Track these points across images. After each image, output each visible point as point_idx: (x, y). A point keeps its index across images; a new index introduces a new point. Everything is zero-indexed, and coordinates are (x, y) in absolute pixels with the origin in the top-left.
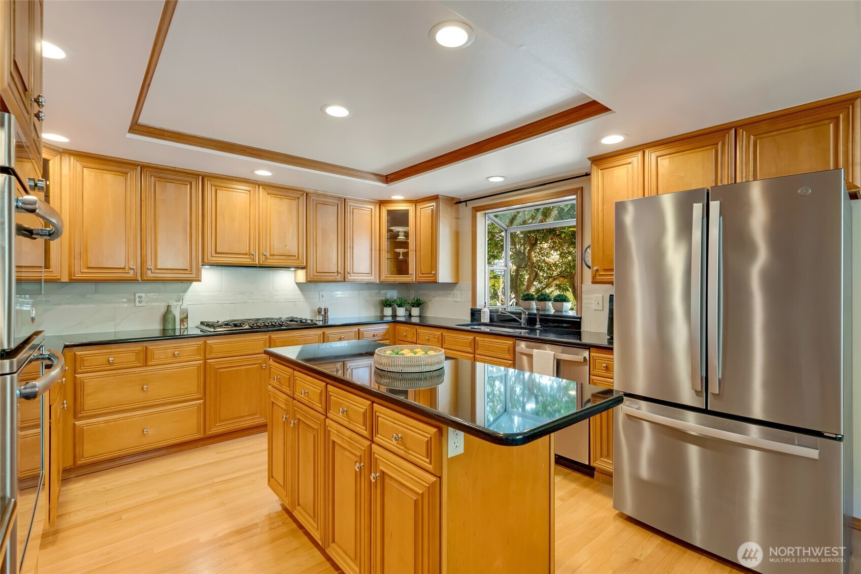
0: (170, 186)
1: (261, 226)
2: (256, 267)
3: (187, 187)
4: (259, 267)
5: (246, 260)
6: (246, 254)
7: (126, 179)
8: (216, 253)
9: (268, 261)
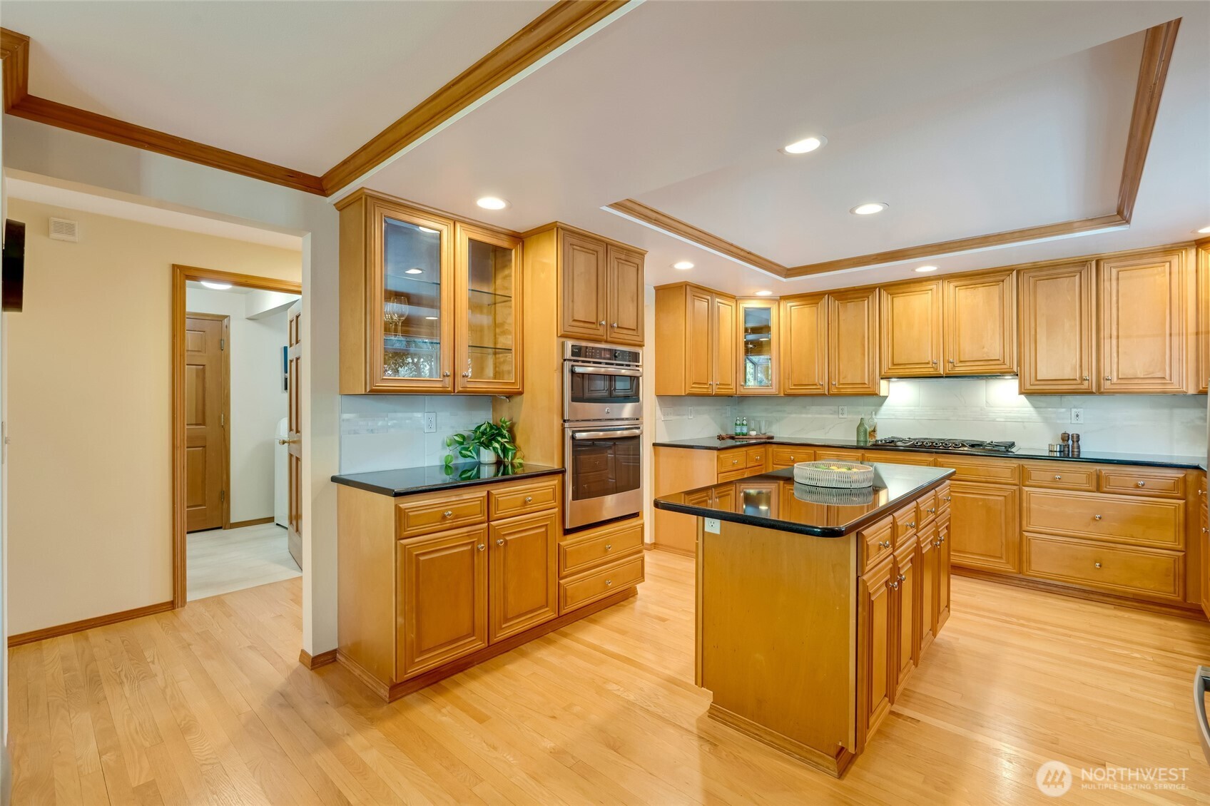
0: (851, 306)
1: (946, 329)
2: (942, 377)
3: (864, 304)
4: (946, 377)
5: (931, 371)
6: (928, 363)
7: (817, 308)
8: (894, 364)
9: (957, 369)
